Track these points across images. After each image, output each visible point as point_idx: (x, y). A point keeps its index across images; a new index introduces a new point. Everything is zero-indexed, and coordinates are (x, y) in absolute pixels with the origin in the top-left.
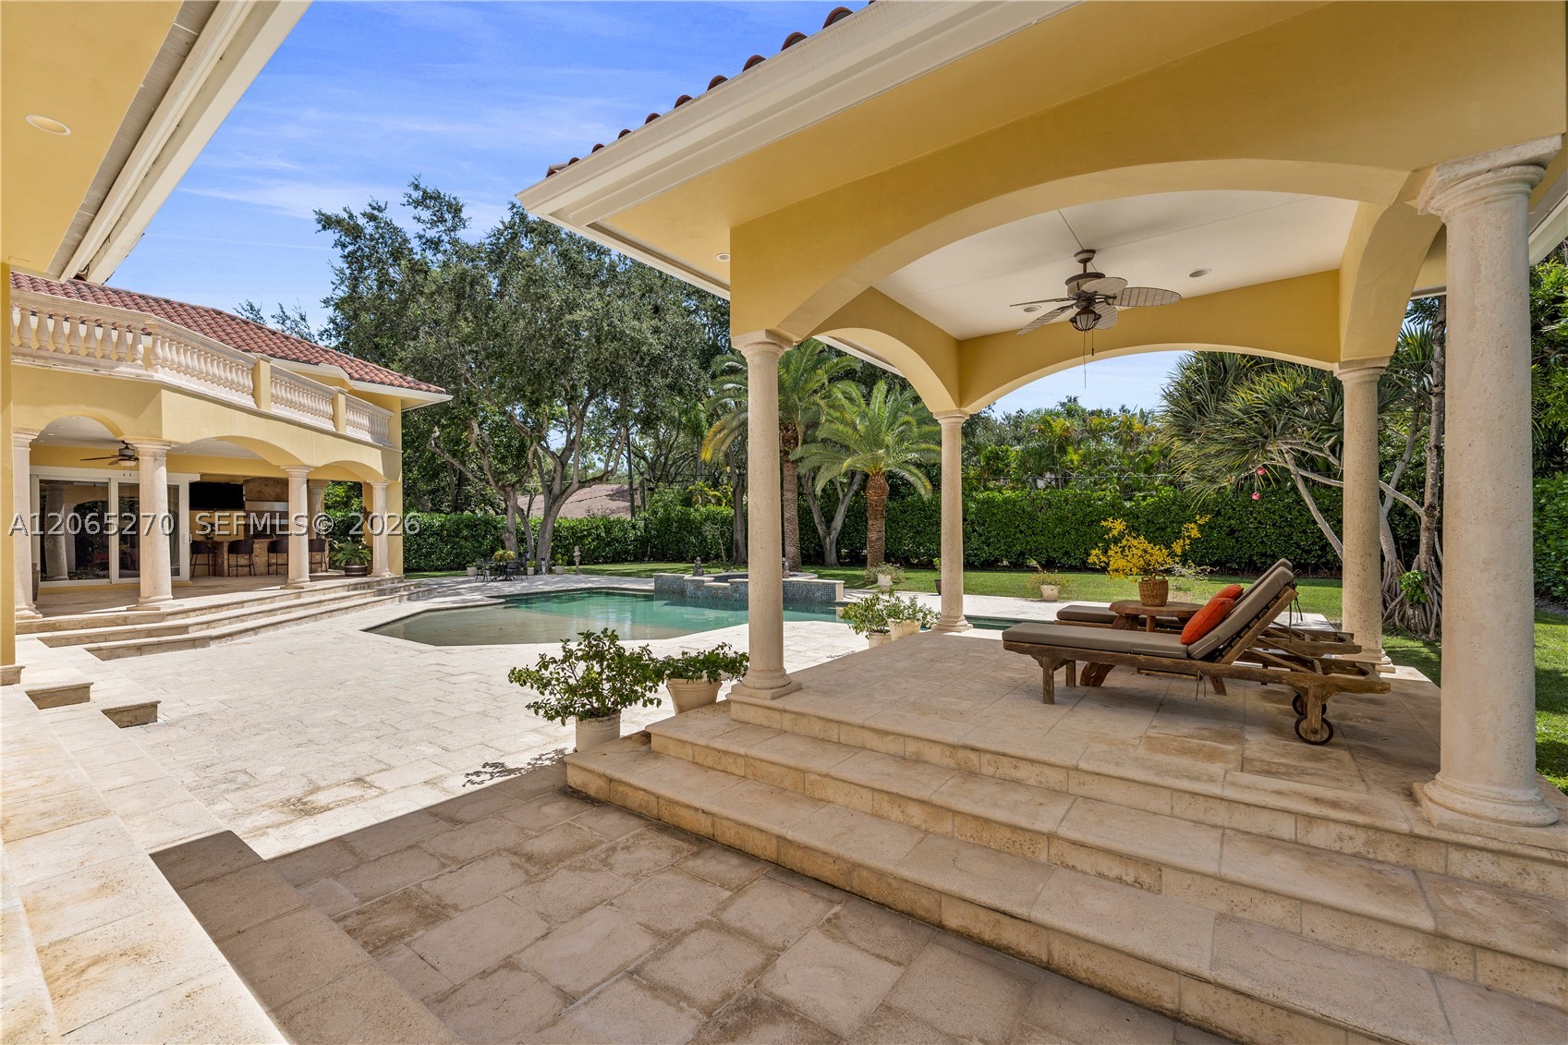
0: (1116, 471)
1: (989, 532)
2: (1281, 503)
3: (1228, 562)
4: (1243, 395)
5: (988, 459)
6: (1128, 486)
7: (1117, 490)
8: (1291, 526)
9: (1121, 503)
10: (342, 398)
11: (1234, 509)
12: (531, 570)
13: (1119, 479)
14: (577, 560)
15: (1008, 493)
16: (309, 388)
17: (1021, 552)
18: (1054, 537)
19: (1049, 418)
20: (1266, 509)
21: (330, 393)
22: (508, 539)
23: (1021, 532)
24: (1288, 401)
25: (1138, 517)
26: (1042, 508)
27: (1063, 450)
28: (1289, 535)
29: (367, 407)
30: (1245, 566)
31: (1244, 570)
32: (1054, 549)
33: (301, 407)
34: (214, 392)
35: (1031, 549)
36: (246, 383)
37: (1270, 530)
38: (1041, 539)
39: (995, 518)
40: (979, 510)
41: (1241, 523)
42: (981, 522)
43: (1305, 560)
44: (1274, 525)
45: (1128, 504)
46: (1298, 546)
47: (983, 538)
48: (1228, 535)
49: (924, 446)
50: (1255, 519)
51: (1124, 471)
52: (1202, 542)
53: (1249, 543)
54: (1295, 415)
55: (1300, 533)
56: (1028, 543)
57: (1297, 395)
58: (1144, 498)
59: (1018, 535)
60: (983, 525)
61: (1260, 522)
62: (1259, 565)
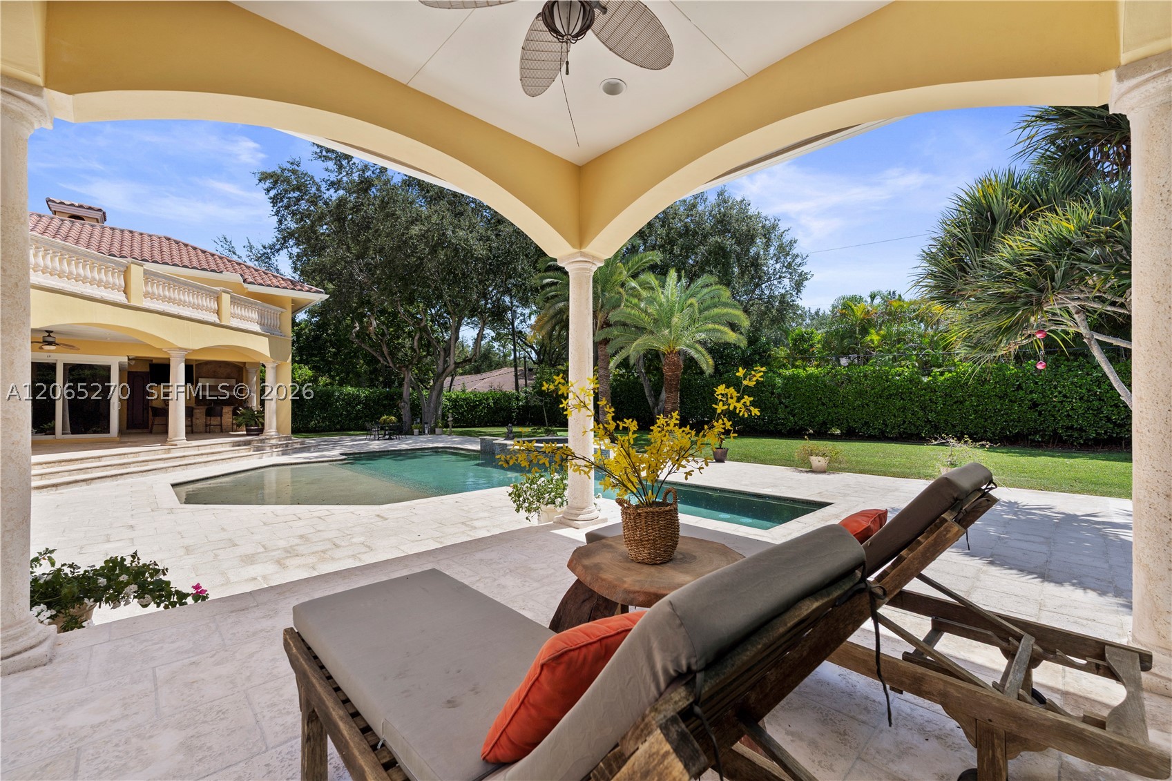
0: (915, 349)
1: (795, 404)
2: (1089, 378)
3: (1030, 434)
4: (1011, 243)
5: (795, 340)
6: (926, 363)
7: (915, 367)
8: (1100, 400)
9: (918, 378)
10: (226, 298)
11: (1036, 383)
12: (416, 431)
13: (917, 355)
14: (450, 424)
15: (811, 370)
16: (190, 288)
17: (824, 422)
18: (854, 409)
19: (850, 304)
20: (1072, 383)
21: (215, 292)
22: (403, 407)
23: (823, 404)
24: (1070, 243)
25: (936, 391)
26: (843, 383)
27: (865, 331)
28: (1098, 409)
29: (256, 304)
30: (1050, 438)
31: (1049, 443)
32: (854, 420)
33: (180, 303)
34: (78, 288)
35: (833, 420)
36: (117, 281)
37: (1077, 404)
38: (842, 411)
39: (799, 392)
40: (785, 385)
41: (1044, 397)
42: (787, 395)
43: (1117, 434)
44: (1081, 399)
45: (925, 379)
46: (1109, 420)
47: (788, 410)
48: (1030, 408)
49: (710, 326)
50: (1060, 393)
51: (922, 349)
52: (1003, 415)
53: (1053, 416)
54: (1080, 259)
55: (1111, 406)
56: (829, 414)
57: (1082, 234)
58: (942, 374)
59: (820, 407)
60: (789, 397)
61: (1065, 396)
62: (1064, 438)
